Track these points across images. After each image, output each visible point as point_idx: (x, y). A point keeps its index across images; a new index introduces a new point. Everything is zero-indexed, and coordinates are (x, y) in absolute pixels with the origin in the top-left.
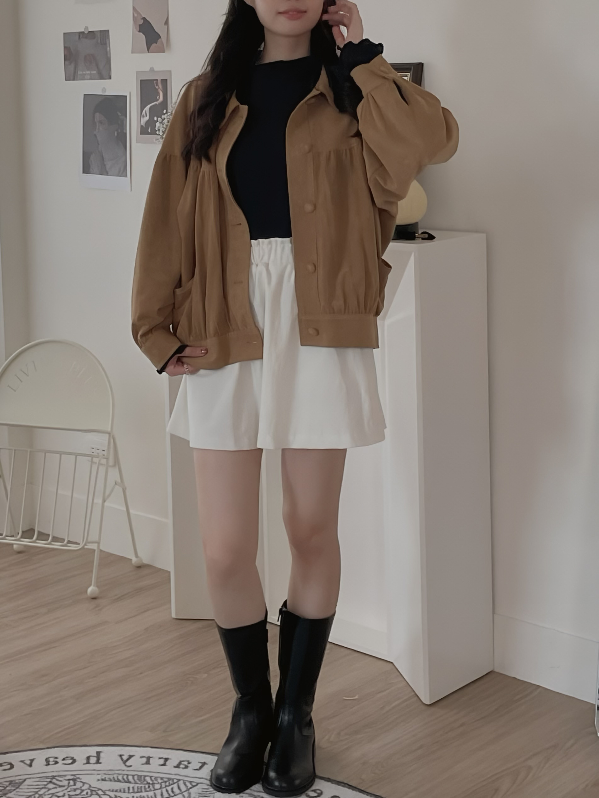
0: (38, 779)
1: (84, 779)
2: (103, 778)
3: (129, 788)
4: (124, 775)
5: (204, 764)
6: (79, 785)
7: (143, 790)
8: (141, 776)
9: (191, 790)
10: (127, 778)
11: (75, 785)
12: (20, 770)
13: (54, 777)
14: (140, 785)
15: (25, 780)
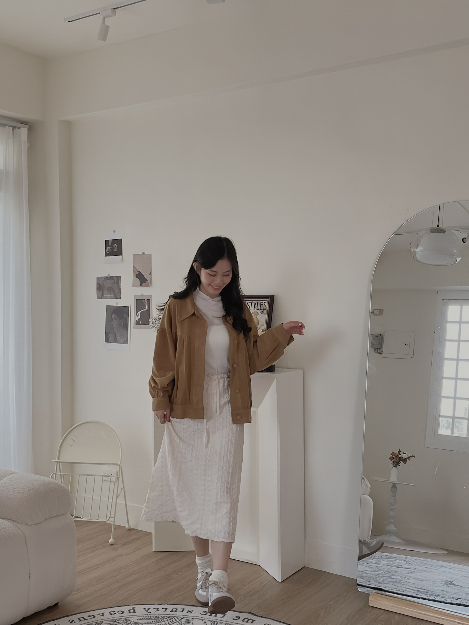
0: (109, 621)
1: (131, 619)
2: (139, 618)
3: (152, 621)
4: (149, 616)
5: (183, 609)
6: (129, 622)
7: (159, 622)
8: (157, 616)
9: (181, 621)
10: (150, 617)
11: (127, 622)
12: (98, 618)
13: (116, 620)
14: (157, 620)
15: (103, 622)
